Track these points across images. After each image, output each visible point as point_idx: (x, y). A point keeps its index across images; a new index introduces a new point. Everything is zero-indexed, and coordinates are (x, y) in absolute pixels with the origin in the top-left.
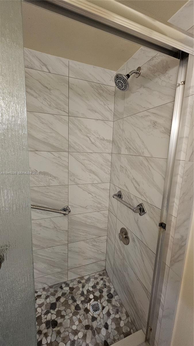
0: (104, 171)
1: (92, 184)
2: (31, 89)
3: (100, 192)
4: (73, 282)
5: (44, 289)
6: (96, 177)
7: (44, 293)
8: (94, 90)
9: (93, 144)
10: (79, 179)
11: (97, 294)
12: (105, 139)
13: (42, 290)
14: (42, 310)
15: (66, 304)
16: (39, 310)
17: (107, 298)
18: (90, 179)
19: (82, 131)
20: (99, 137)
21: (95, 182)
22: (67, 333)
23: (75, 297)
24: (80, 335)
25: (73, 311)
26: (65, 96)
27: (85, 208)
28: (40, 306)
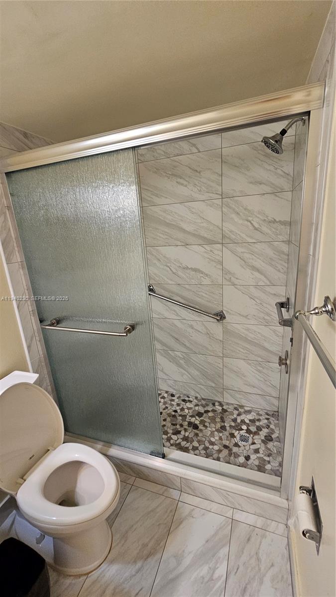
0: (274, 268)
1: (256, 286)
2: (181, 178)
3: (268, 298)
4: (228, 405)
5: (196, 398)
6: (262, 277)
7: (195, 401)
8: (258, 153)
9: (257, 230)
10: (237, 279)
11: (253, 429)
12: (277, 220)
13: (194, 398)
14: (189, 412)
15: (213, 420)
16: (186, 411)
17: (263, 438)
18: (253, 279)
19: (241, 214)
20: (266, 219)
21: (260, 283)
22: (204, 439)
23: (225, 419)
24: (216, 448)
25: (217, 428)
26: (217, 173)
27: (246, 317)
28: (189, 409)
